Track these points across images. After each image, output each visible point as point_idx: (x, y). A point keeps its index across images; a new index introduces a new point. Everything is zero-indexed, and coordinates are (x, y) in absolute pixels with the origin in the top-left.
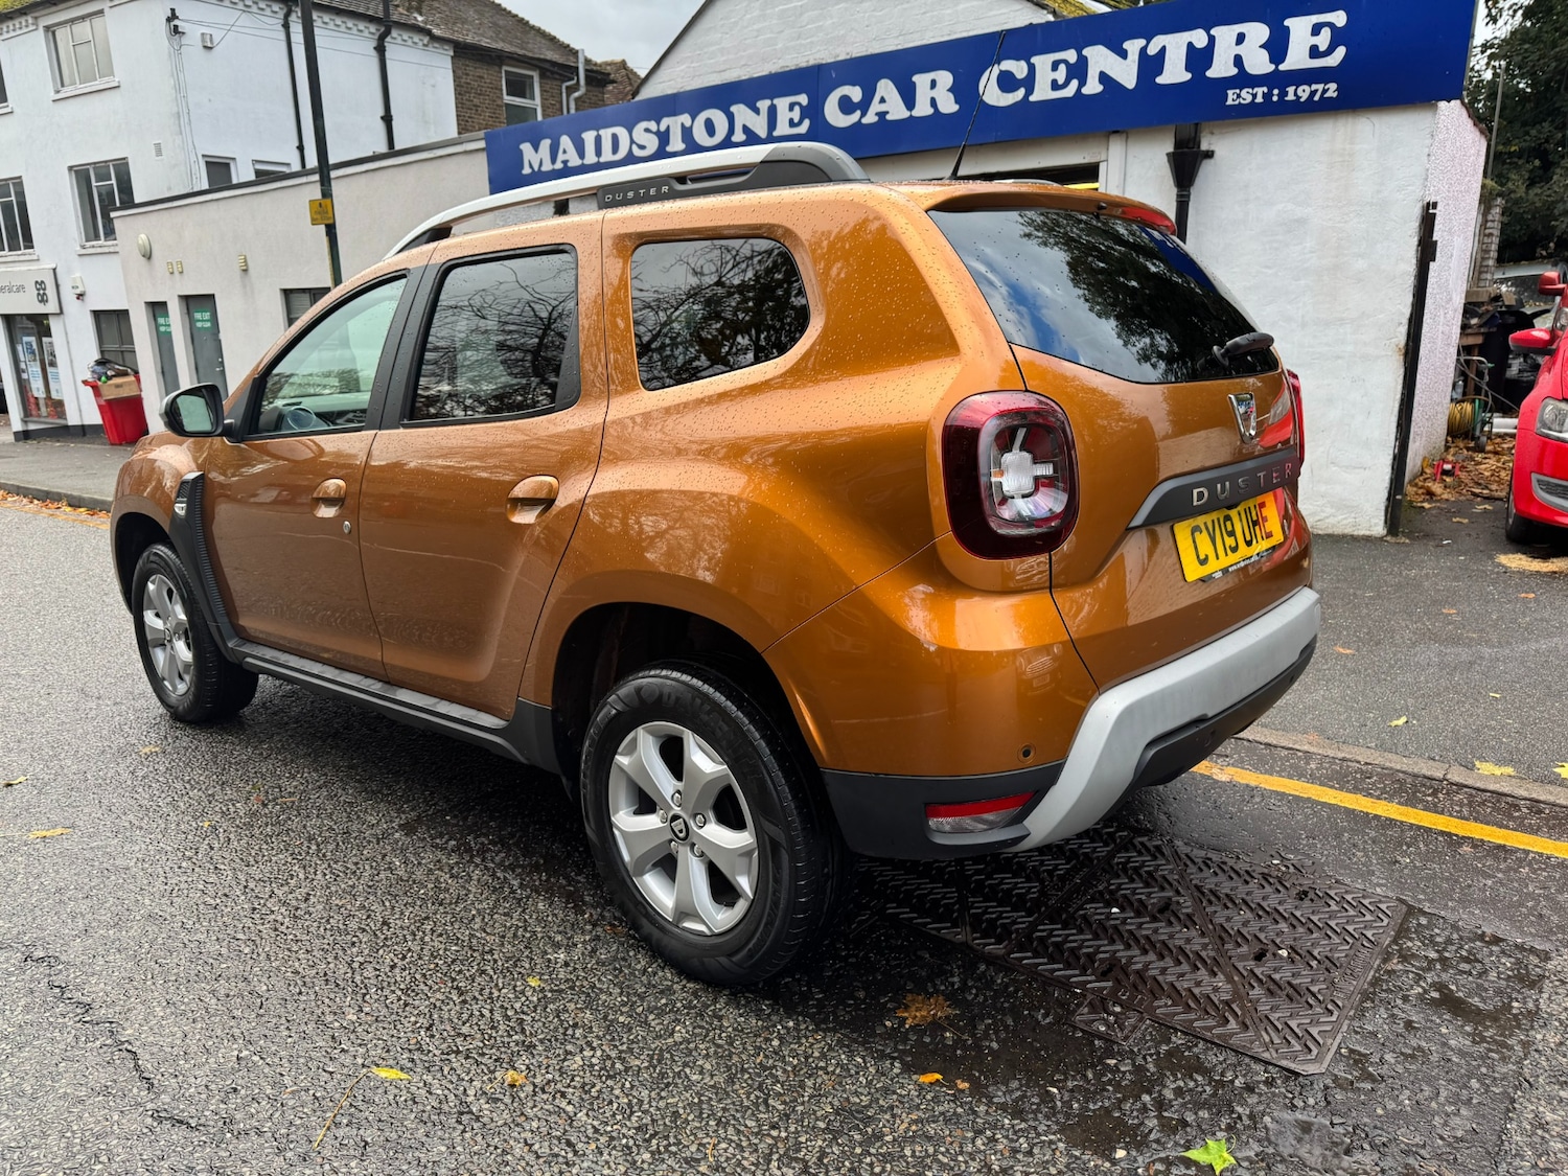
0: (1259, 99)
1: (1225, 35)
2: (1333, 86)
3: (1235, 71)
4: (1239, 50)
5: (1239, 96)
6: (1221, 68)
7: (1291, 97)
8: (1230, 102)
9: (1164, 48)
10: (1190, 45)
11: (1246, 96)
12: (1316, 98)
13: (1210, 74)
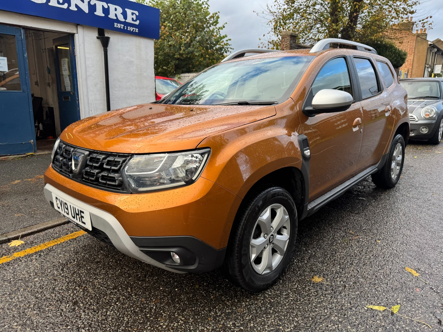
0: (122, 28)
1: (112, 7)
2: (137, 29)
3: (115, 18)
4: (116, 12)
5: (117, 25)
6: (112, 16)
7: (129, 29)
8: (115, 26)
9: (95, 4)
10: (103, 6)
11: (120, 26)
12: (134, 31)
13: (109, 16)
